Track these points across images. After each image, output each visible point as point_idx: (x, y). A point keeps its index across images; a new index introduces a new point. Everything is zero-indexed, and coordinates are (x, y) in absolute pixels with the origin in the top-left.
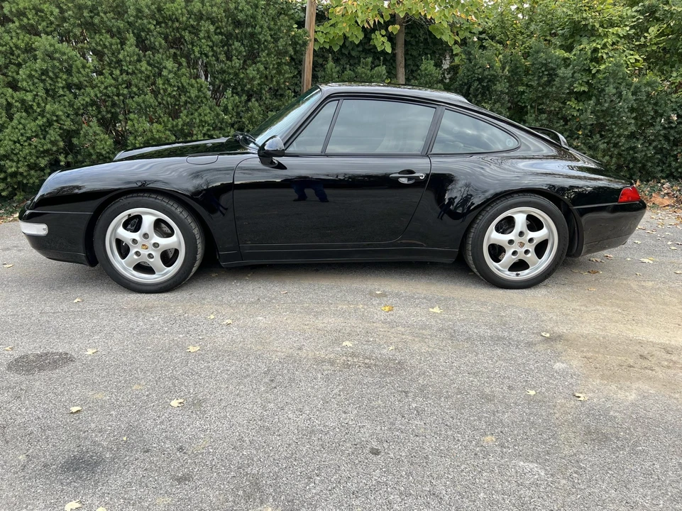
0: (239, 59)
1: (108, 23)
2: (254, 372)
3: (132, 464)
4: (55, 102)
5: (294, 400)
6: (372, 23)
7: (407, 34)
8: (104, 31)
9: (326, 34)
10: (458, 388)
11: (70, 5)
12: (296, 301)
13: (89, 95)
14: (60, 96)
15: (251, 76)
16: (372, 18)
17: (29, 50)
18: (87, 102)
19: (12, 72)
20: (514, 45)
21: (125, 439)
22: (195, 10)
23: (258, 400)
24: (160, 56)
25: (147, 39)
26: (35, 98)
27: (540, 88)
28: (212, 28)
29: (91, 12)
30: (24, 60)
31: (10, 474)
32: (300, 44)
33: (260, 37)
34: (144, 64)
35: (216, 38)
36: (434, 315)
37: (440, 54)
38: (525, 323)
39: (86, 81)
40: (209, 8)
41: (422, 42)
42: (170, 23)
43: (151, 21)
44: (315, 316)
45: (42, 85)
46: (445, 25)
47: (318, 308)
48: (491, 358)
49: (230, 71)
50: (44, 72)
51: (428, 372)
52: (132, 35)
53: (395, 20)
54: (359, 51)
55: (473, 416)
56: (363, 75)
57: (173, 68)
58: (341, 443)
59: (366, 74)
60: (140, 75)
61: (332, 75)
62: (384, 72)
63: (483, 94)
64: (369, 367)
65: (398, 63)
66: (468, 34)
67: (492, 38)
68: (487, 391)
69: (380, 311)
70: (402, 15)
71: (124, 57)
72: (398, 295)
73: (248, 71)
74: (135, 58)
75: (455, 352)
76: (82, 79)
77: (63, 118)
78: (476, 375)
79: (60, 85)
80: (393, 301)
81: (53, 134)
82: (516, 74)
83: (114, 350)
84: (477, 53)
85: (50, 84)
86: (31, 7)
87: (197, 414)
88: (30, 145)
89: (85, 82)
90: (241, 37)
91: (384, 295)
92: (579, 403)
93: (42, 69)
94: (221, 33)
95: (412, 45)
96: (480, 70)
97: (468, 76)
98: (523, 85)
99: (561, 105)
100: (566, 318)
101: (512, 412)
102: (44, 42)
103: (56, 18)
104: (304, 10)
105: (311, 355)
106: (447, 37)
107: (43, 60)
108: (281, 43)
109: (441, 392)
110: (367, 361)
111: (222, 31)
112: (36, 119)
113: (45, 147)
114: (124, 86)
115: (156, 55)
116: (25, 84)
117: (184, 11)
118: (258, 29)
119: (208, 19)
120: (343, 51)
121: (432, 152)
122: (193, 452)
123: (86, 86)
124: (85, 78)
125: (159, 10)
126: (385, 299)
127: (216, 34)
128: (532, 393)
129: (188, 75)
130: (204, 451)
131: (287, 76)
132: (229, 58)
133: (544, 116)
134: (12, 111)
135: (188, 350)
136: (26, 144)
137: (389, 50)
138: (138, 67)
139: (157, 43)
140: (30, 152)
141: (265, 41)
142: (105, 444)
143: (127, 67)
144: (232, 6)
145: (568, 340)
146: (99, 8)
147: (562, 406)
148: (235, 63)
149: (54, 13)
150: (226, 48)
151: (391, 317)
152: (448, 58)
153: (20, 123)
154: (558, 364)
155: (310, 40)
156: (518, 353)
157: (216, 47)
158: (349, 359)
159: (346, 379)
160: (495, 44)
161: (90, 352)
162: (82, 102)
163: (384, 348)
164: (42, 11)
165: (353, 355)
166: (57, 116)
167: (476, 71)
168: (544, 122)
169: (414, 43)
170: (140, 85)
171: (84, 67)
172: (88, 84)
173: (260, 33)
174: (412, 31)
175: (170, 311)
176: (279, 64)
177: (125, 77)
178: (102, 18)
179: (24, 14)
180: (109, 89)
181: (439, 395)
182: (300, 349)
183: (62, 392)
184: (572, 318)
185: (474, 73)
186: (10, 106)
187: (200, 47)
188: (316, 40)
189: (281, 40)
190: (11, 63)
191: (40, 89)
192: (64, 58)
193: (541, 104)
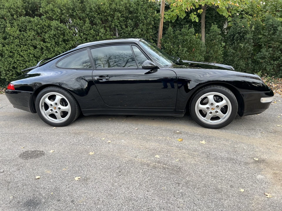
0: (131, 27)
1: (79, 14)
2: (113, 166)
3: (51, 206)
4: (58, 47)
5: (127, 182)
6: (189, 9)
7: (207, 13)
8: (77, 18)
9: (169, 15)
10: (205, 184)
11: (64, 8)
12: (140, 133)
13: (71, 44)
14: (61, 44)
15: (135, 34)
16: (189, 7)
17: (49, 26)
18: (70, 47)
19: (43, 36)
20: (257, 16)
21: (52, 193)
22: (113, 8)
23: (112, 181)
24: (99, 27)
25: (94, 21)
26: (51, 46)
27: (269, 36)
28: (120, 15)
29: (73, 10)
30: (47, 31)
31: (4, 204)
32: (157, 20)
33: (140, 18)
34: (92, 30)
35: (121, 19)
36: (202, 145)
37: (223, 22)
38: (246, 152)
40: (119, 7)
41: (214, 17)
42: (103, 14)
43: (95, 13)
44: (147, 141)
45: (54, 40)
46: (224, 8)
47: (149, 138)
48: (225, 169)
49: (127, 32)
50: (55, 35)
51: (192, 174)
52: (88, 19)
53: (201, 7)
54: (185, 22)
55: (209, 200)
56: (184, 32)
57: (103, 32)
58: (142, 207)
59: (185, 32)
60: (90, 35)
61: (170, 33)
62: (194, 31)
63: (241, 39)
64: (165, 169)
65: (202, 26)
66: (236, 12)
67: (247, 13)
68: (219, 187)
69: (176, 141)
70: (203, 5)
71: (85, 28)
72: (187, 133)
73: (134, 32)
74: (89, 28)
75: (208, 164)
76: (68, 38)
78: (215, 177)
79: (61, 40)
80: (183, 136)
82: (258, 30)
83: (61, 151)
84: (238, 20)
85: (57, 40)
86: (50, 9)
87: (84, 185)
89: (70, 39)
90: (132, 18)
91: (180, 133)
92: (266, 199)
93: (54, 34)
94: (123, 17)
95: (209, 18)
96: (239, 28)
97: (233, 31)
98: (261, 34)
99: (279, 44)
100: (269, 151)
101: (230, 200)
102: (54, 23)
103: (59, 14)
104: (160, 5)
105: (140, 160)
106: (226, 14)
107: (54, 30)
108: (148, 20)
109: (196, 185)
110: (164, 166)
111: (124, 16)
112: (52, 54)
114: (84, 40)
115: (97, 27)
116: (47, 40)
117: (109, 8)
118: (139, 14)
119: (118, 11)
120: (177, 22)
122: (77, 204)
123: (70, 40)
124: (70, 37)
125: (99, 8)
126: (180, 135)
127: (121, 17)
128: (242, 190)
129: (110, 34)
130: (82, 204)
131: (151, 34)
132: (127, 27)
133: (271, 49)
134: (43, 51)
135: (89, 154)
137: (197, 21)
138: (90, 32)
139: (97, 22)
141: (142, 19)
142: (44, 195)
143: (86, 32)
144: (128, 5)
145: (267, 163)
146: (76, 9)
147: (257, 200)
148: (129, 29)
149: (58, 12)
150: (125, 23)
151: (181, 145)
152: (226, 23)
153: (46, 55)
154: (259, 176)
155: (162, 18)
156: (239, 168)
157: (121, 22)
158: (157, 164)
159: (152, 174)
160: (248, 16)
161: (51, 151)
162: (68, 47)
163: (174, 160)
164: (54, 11)
165: (159, 162)
166: (59, 52)
167: (237, 29)
168: (271, 52)
169: (210, 17)
171: (69, 33)
172: (71, 40)
173: (140, 16)
174: (210, 12)
175: (88, 135)
176: (148, 29)
177: (85, 36)
178: (77, 13)
179: (48, 13)
181: (194, 187)
182: (136, 157)
183: (35, 169)
184: (272, 151)
185: (236, 30)
186: (42, 48)
187: (115, 23)
188: (164, 18)
189: (148, 18)
190: (43, 32)
191: (53, 42)
192: (62, 29)
193: (270, 44)
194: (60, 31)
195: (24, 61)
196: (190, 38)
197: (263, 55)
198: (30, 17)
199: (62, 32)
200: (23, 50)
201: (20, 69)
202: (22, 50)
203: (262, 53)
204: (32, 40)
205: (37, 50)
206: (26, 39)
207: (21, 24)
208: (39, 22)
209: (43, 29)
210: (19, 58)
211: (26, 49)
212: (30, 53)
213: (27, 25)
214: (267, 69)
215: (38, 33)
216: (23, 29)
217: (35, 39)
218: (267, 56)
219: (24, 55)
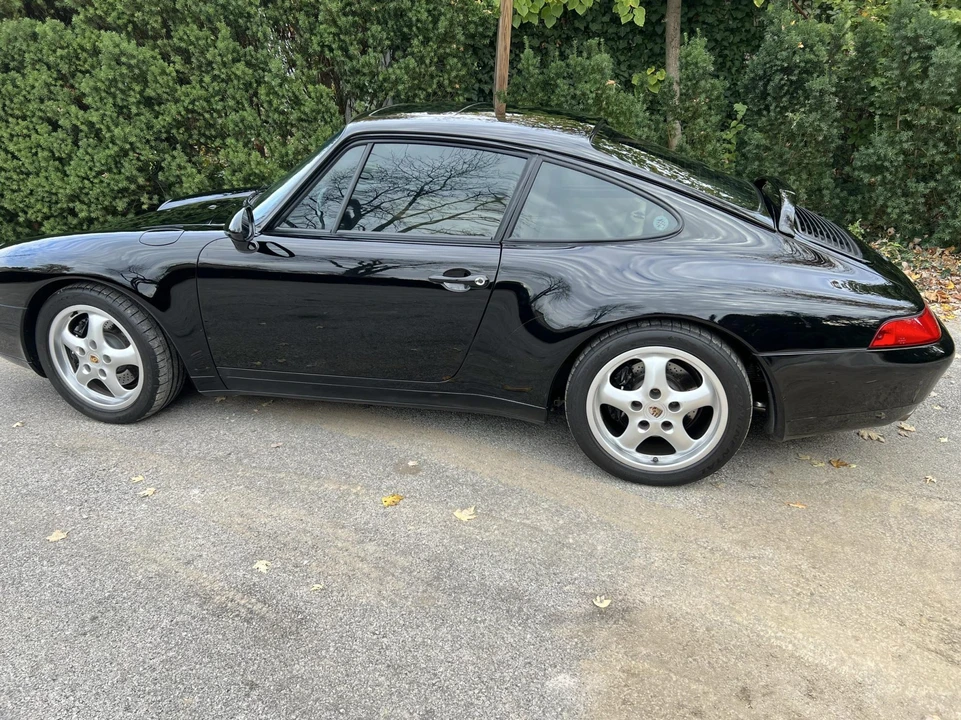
4: (128, 125)
8: (189, 20)
9: (532, 1)
10: (341, 696)
13: (170, 112)
14: (135, 115)
17: (96, 52)
18: (169, 123)
25: (248, 28)
26: (103, 119)
30: (93, 66)
33: (410, 15)
34: (242, 65)
35: (343, 21)
38: (591, 568)
39: (167, 93)
44: (272, 499)
45: (111, 100)
47: (292, 484)
51: (328, 648)
52: (224, 24)
56: (578, 69)
59: (583, 68)
60: (235, 82)
61: (528, 69)
64: (249, 620)
65: (668, 40)
68: (384, 712)
69: (376, 503)
71: (214, 57)
72: (438, 472)
74: (230, 56)
75: (411, 612)
76: (159, 91)
77: (138, 145)
78: (398, 671)
79: (133, 100)
80: (417, 484)
81: (129, 168)
84: (784, 21)
85: (122, 100)
88: (102, 182)
89: (165, 96)
91: (416, 470)
93: (108, 79)
94: (354, 14)
96: (786, 53)
97: (765, 64)
98: (876, 75)
100: (678, 569)
105: (193, 576)
107: (110, 67)
110: (258, 607)
112: (106, 147)
113: (120, 185)
115: (260, 50)
116: (91, 99)
121: (512, 238)
123: (168, 100)
124: (164, 90)
126: (410, 478)
127: (345, 15)
131: (455, 73)
133: (906, 135)
134: (80, 136)
135: (49, 538)
136: (96, 181)
137: (640, 21)
138: (234, 70)
140: (102, 192)
141: (418, 20)
143: (220, 70)
145: (631, 623)
151: (380, 520)
153: (87, 153)
156: (514, 636)
157: (345, 34)
158: (238, 596)
159: (193, 639)
162: (163, 123)
163: (308, 584)
165: (250, 590)
166: (131, 144)
167: (779, 56)
170: (238, 96)
171: (163, 72)
173: (410, 10)
175: (103, 458)
176: (441, 56)
177: (217, 85)
180: (197, 103)
182: (188, 563)
184: (690, 571)
185: (776, 58)
186: (76, 130)
187: (321, 37)
188: (515, 12)
189: (443, 18)
190: (77, 70)
191: (109, 105)
192: (133, 62)
193: (906, 112)
194: (130, 67)
195: (22, 173)
196: (598, 89)
197: (875, 158)
198: (33, 21)
199: (137, 71)
200: (18, 136)
201: (11, 200)
202: (12, 136)
203: (871, 151)
204: (42, 101)
205: (60, 134)
206: (24, 96)
207: (8, 44)
208: (61, 37)
209: (78, 63)
210: (6, 161)
211: (25, 131)
212: (39, 146)
213: (24, 48)
214: (889, 210)
215: (62, 77)
216: (15, 63)
217: (52, 97)
218: (891, 162)
219: (20, 151)
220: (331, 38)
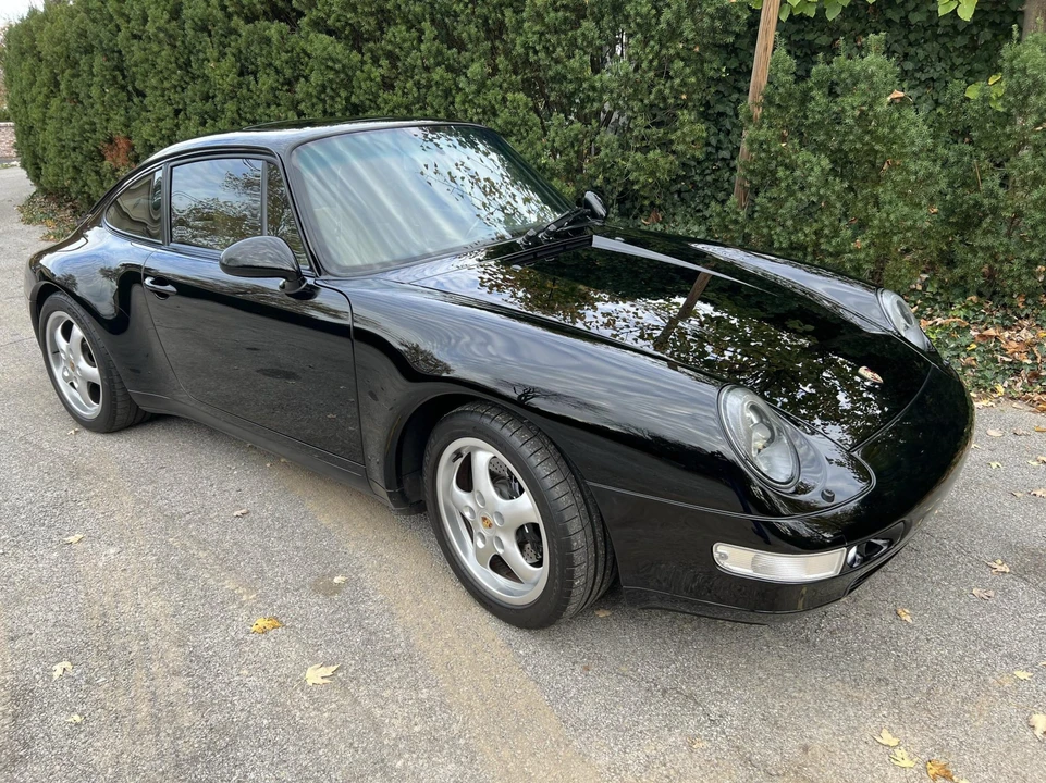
8: (398, 21)
12: (213, 538)
24: (468, 54)
25: (454, 28)
36: (287, 687)
50: (322, 88)
52: (429, 23)
57: (476, 75)
60: (435, 88)
69: (245, 624)
71: (416, 60)
74: (432, 60)
76: (363, 98)
91: (335, 590)
93: (319, 85)
115: (463, 53)
123: (370, 107)
126: (318, 599)
143: (420, 75)
151: (227, 649)
171: (368, 77)
192: (338, 66)
194: (336, 72)
198: (266, 24)
199: (343, 76)
206: (255, 100)
209: (300, 67)
213: (258, 51)
215: (286, 82)
216: (252, 67)
217: (276, 102)
220: (536, 37)
